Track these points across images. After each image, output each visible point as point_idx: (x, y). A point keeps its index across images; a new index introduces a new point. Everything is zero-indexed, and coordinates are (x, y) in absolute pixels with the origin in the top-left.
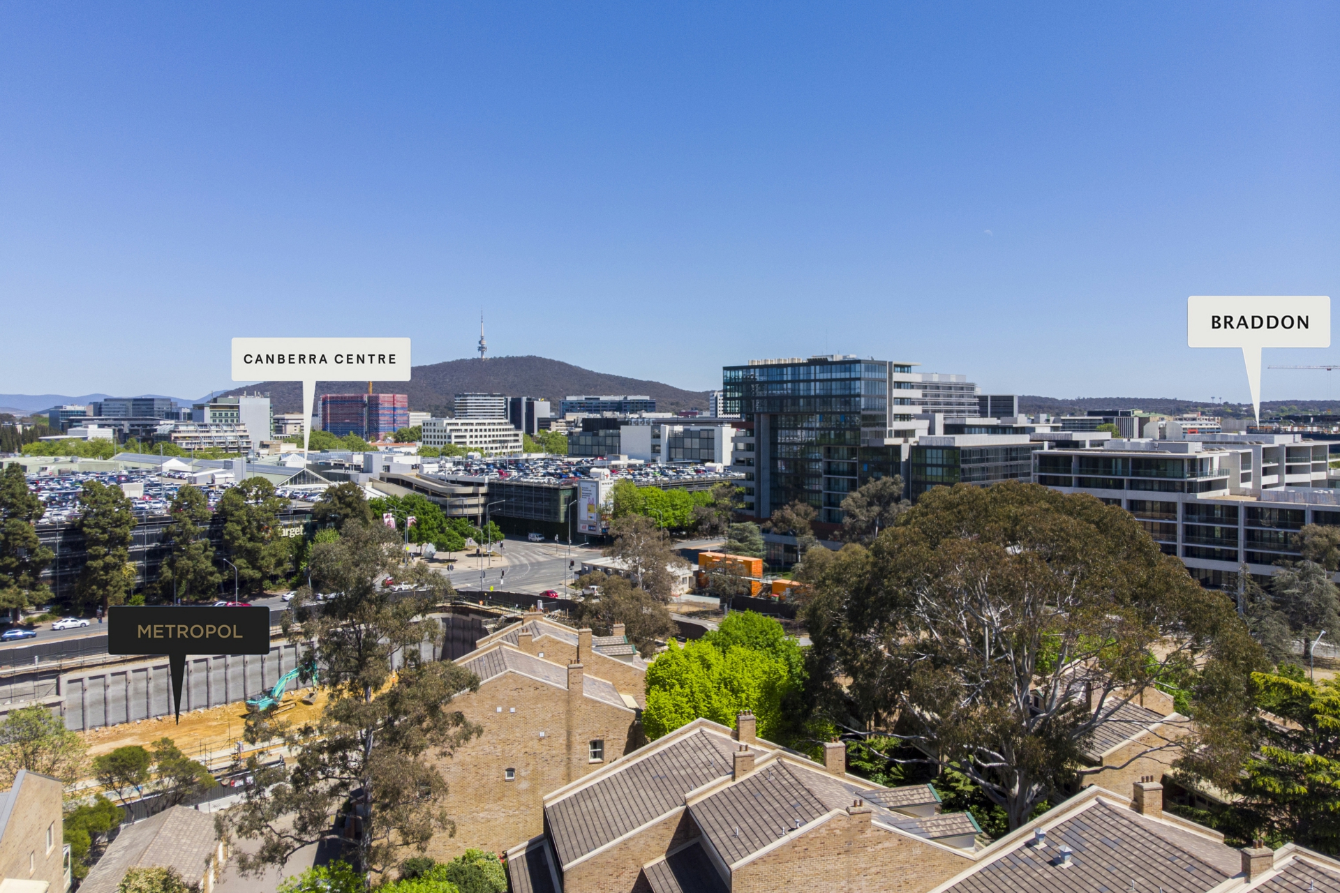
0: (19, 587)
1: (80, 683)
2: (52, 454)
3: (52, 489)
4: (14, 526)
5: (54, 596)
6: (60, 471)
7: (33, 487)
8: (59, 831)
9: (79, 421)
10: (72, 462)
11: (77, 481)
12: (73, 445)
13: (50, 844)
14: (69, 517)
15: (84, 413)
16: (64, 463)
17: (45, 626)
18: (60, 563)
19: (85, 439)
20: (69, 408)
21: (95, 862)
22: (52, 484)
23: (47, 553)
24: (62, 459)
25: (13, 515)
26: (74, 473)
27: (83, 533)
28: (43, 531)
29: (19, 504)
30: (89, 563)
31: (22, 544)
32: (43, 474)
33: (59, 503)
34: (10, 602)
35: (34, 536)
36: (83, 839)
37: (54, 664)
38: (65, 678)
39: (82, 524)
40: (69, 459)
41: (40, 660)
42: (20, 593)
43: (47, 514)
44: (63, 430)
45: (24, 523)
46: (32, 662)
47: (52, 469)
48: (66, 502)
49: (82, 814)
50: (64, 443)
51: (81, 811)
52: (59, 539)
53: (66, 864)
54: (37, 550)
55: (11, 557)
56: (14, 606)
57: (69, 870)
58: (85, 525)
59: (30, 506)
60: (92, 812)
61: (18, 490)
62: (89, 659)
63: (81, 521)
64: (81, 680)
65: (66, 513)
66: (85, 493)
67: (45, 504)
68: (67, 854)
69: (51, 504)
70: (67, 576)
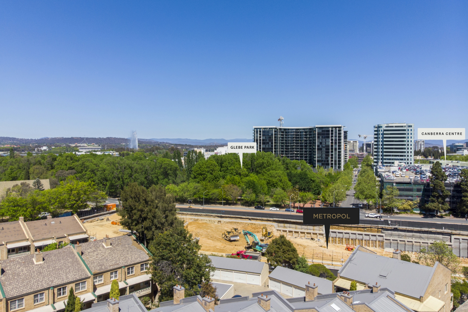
0: (438, 203)
1: (458, 240)
2: (451, 160)
3: (450, 171)
4: (437, 182)
5: (450, 208)
6: (453, 166)
7: (444, 170)
8: (449, 287)
9: (461, 149)
10: (458, 162)
11: (459, 169)
12: (458, 157)
13: (446, 291)
14: (456, 181)
15: (462, 146)
16: (455, 163)
17: (447, 218)
18: (452, 197)
19: (463, 155)
20: (457, 144)
21: (462, 304)
22: (450, 170)
23: (448, 193)
24: (454, 161)
25: (437, 179)
26: (458, 167)
27: (461, 187)
28: (447, 185)
29: (439, 175)
30: (463, 198)
31: (439, 189)
32: (447, 166)
33: (453, 176)
34: (435, 207)
35: (444, 186)
36: (458, 293)
37: (449, 231)
38: (453, 237)
39: (460, 184)
40: (456, 161)
41: (445, 229)
42: (438, 205)
43: (448, 180)
44: (455, 152)
45: (440, 182)
46: (442, 229)
47: (451, 165)
48: (455, 176)
49: (458, 284)
50: (455, 156)
51: (457, 283)
52: (452, 188)
53: (451, 300)
54: (445, 191)
55: (436, 192)
56: (437, 209)
57: (452, 302)
58: (462, 185)
59: (442, 176)
60: (461, 285)
61: (439, 170)
62: (462, 232)
63: (460, 183)
64: (459, 239)
65: (455, 180)
66: (462, 173)
67: (447, 176)
68: (452, 296)
69: (450, 176)
70: (455, 202)
